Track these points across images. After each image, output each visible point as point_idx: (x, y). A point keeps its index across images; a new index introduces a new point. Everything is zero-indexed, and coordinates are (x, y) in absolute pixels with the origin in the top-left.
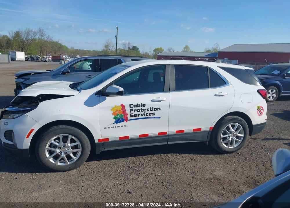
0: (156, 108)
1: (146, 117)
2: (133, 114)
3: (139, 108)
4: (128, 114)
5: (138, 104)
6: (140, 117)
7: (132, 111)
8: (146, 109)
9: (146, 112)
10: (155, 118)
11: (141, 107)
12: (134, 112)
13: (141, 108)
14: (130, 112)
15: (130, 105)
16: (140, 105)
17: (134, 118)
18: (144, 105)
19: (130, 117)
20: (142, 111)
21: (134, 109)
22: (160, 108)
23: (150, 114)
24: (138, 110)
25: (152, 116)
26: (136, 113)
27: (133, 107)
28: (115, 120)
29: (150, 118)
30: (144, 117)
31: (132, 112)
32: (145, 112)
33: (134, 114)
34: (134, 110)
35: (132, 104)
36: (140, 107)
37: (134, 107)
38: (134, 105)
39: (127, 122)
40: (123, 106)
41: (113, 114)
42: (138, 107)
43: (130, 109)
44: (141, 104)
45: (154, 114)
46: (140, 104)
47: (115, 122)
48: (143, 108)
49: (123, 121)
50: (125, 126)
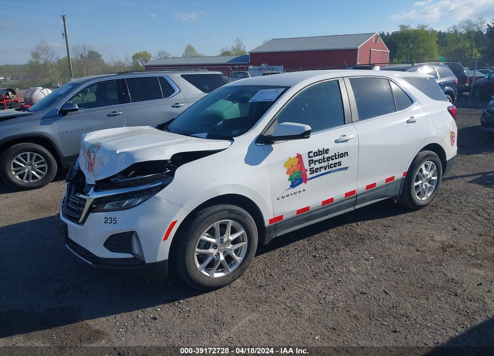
0: (342, 154)
1: (330, 170)
2: (313, 168)
3: (321, 157)
4: (306, 170)
5: (319, 150)
6: (323, 171)
7: (311, 163)
8: (329, 157)
9: (331, 162)
10: (341, 169)
11: (323, 155)
12: (315, 164)
13: (324, 157)
14: (310, 166)
15: (309, 153)
16: (321, 151)
17: (315, 174)
18: (327, 151)
19: (310, 174)
20: (325, 162)
21: (315, 159)
22: (347, 153)
23: (335, 165)
24: (320, 160)
25: (338, 167)
26: (318, 165)
27: (312, 157)
28: (290, 183)
29: (335, 171)
30: (327, 170)
31: (312, 165)
32: (328, 162)
33: (315, 167)
34: (315, 161)
35: (312, 152)
36: (321, 154)
37: (315, 156)
38: (314, 153)
39: (306, 183)
40: (299, 157)
41: (287, 173)
42: (319, 155)
43: (310, 161)
44: (323, 149)
45: (340, 164)
46: (321, 149)
47: (291, 186)
48: (326, 156)
49: (301, 183)
50: (304, 190)
